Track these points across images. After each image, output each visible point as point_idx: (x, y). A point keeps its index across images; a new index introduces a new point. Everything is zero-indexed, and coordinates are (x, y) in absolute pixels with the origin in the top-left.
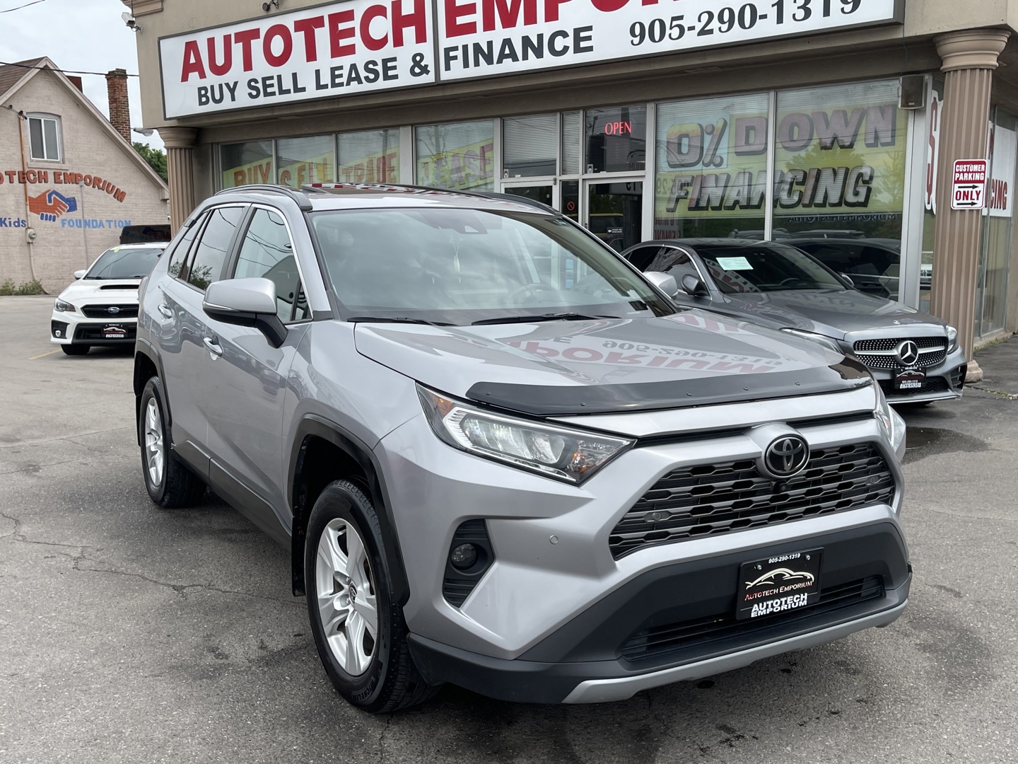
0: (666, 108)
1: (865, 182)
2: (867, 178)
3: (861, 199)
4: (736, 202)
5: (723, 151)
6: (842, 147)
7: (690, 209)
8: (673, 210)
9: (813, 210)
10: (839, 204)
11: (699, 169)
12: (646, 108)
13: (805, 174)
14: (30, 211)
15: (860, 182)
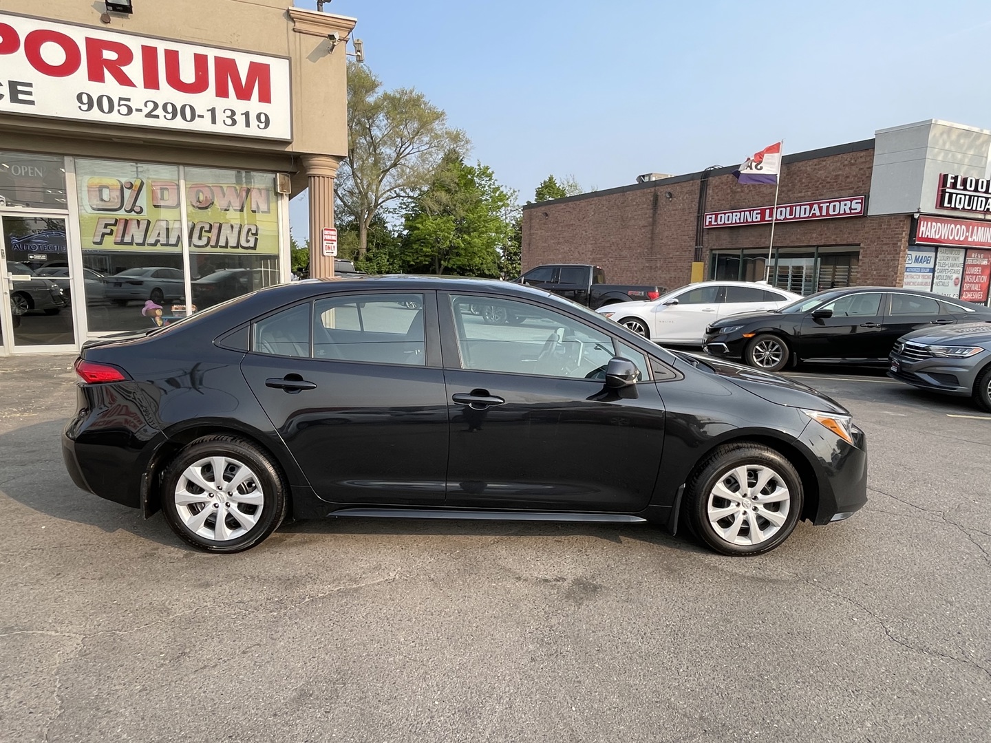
0: (84, 163)
1: (253, 234)
2: (254, 232)
3: (251, 244)
4: (157, 241)
5: (143, 201)
6: (235, 210)
7: (116, 243)
8: (100, 243)
9: (218, 250)
10: (237, 247)
11: (122, 214)
12: (63, 160)
13: (211, 225)
15: (250, 233)
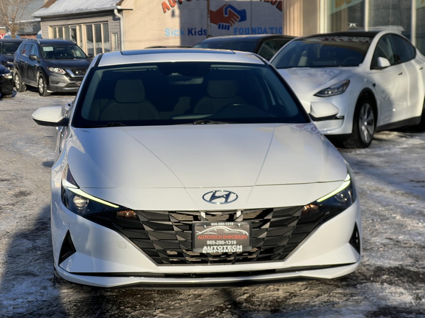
14: (211, 22)
